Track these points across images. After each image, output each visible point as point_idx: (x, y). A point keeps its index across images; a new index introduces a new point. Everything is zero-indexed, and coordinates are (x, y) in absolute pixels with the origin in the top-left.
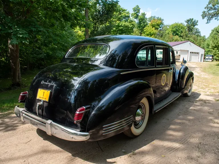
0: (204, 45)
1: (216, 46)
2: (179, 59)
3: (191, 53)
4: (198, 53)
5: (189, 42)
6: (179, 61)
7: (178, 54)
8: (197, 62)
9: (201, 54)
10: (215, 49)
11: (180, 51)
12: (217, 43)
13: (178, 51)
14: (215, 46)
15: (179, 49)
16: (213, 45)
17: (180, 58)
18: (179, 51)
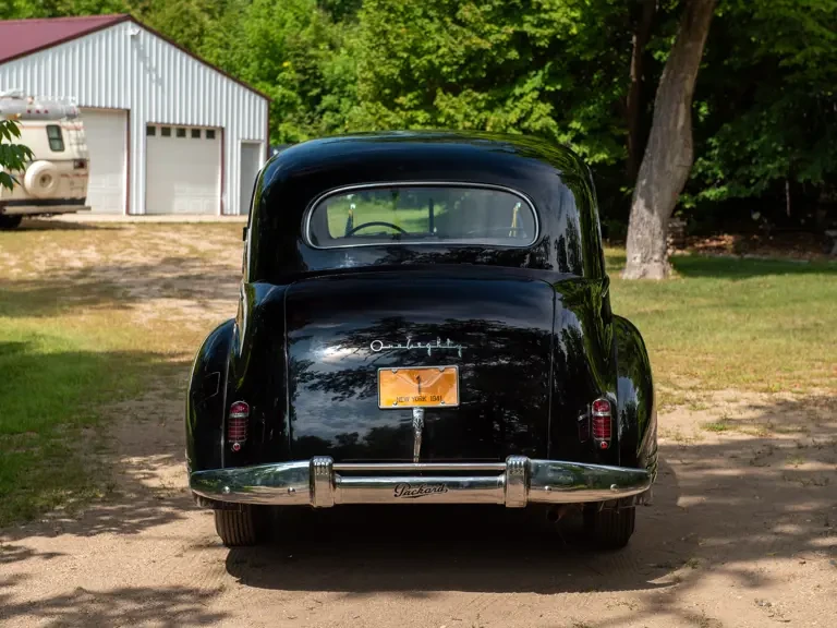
0: (227, 46)
1: (406, 72)
2: (82, 201)
3: (150, 130)
4: (211, 134)
5: (130, 29)
6: (79, 217)
7: (71, 151)
8: (218, 217)
9: (244, 145)
10: (401, 100)
11: (79, 124)
12: (415, 50)
13: (64, 123)
14: (396, 71)
15: (73, 103)
16: (385, 71)
17: (83, 188)
18: (71, 116)
